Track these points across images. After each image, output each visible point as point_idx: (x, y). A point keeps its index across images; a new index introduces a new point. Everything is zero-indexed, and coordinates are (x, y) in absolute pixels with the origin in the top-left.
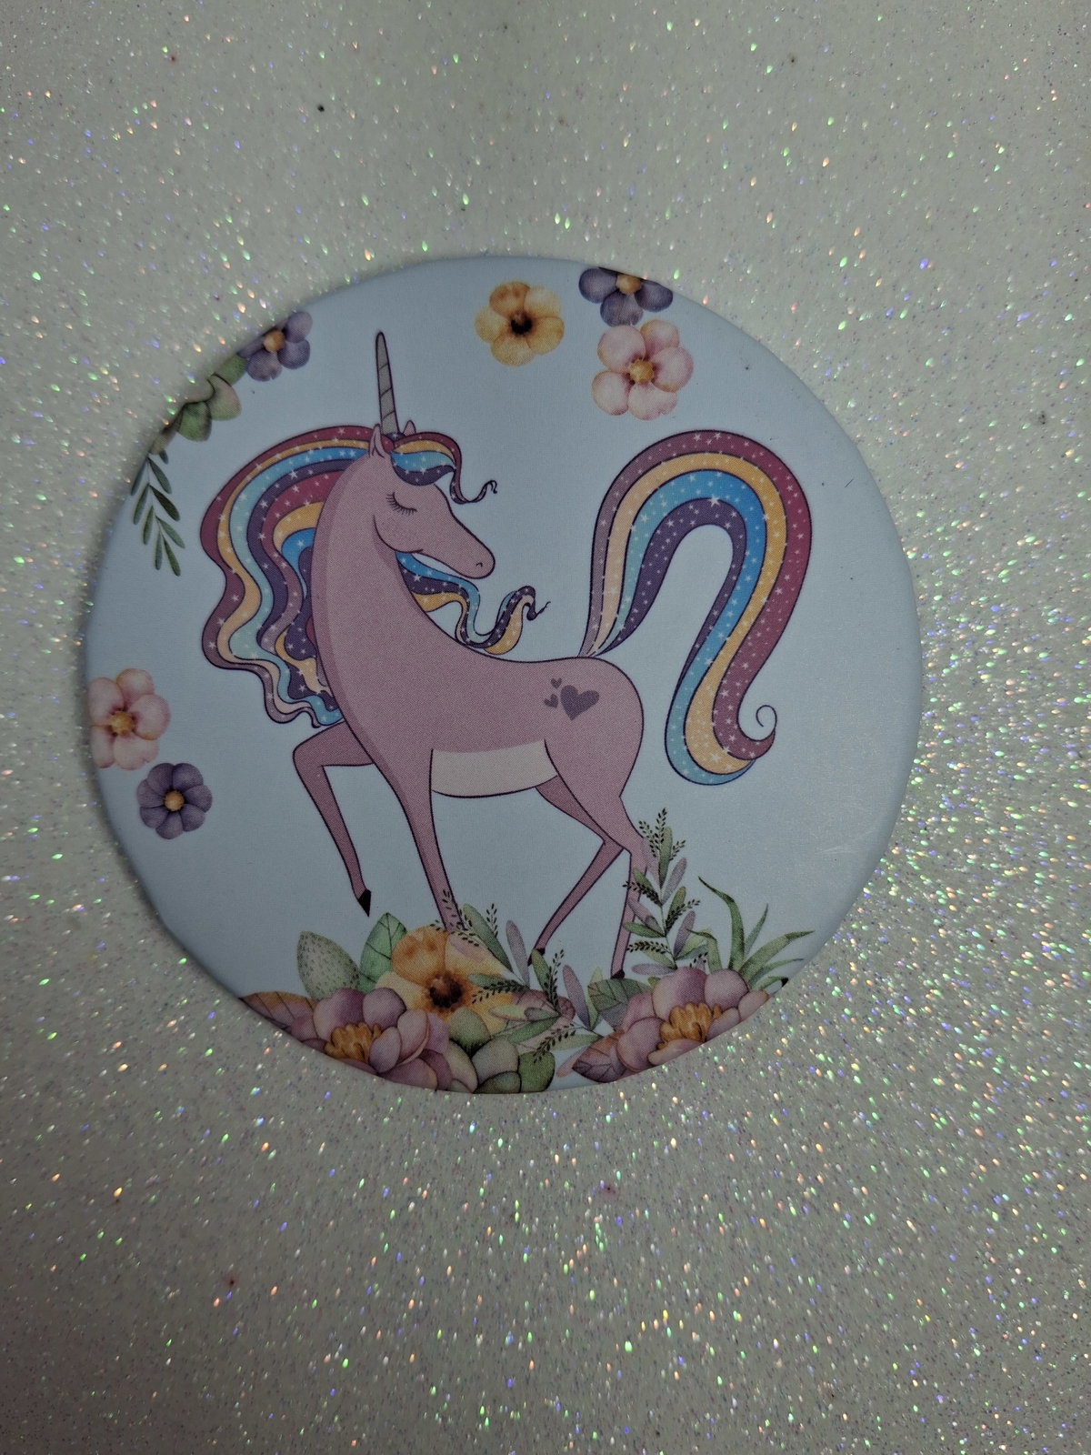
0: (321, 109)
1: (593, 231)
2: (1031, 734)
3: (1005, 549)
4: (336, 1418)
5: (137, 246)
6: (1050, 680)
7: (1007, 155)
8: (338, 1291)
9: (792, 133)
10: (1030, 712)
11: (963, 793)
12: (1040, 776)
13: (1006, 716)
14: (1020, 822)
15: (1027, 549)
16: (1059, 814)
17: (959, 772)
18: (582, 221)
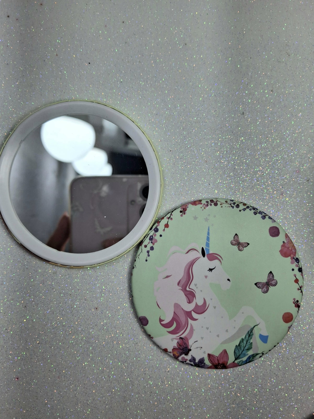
0: (89, 63)
1: (148, 84)
2: (247, 177)
3: (238, 141)
4: (121, 335)
5: (54, 95)
6: (250, 166)
7: (231, 60)
8: (119, 307)
9: (187, 60)
10: (246, 173)
11: (234, 191)
12: (250, 186)
13: (242, 174)
14: (247, 195)
15: (242, 140)
16: (254, 193)
17: (233, 187)
18: (146, 82)
